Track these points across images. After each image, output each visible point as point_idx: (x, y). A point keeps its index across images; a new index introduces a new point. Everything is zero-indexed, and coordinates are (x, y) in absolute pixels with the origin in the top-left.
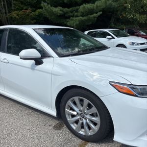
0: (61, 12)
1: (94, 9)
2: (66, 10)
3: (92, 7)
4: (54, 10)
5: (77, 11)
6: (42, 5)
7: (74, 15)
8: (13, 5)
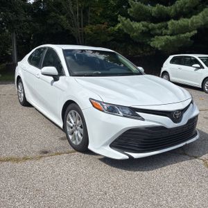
0: (144, 28)
1: (188, 26)
2: (151, 25)
3: (186, 23)
4: (134, 26)
5: (166, 28)
6: (119, 19)
7: (162, 32)
8: (90, 18)
